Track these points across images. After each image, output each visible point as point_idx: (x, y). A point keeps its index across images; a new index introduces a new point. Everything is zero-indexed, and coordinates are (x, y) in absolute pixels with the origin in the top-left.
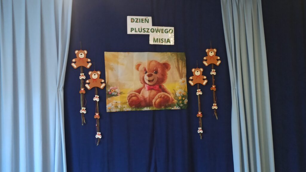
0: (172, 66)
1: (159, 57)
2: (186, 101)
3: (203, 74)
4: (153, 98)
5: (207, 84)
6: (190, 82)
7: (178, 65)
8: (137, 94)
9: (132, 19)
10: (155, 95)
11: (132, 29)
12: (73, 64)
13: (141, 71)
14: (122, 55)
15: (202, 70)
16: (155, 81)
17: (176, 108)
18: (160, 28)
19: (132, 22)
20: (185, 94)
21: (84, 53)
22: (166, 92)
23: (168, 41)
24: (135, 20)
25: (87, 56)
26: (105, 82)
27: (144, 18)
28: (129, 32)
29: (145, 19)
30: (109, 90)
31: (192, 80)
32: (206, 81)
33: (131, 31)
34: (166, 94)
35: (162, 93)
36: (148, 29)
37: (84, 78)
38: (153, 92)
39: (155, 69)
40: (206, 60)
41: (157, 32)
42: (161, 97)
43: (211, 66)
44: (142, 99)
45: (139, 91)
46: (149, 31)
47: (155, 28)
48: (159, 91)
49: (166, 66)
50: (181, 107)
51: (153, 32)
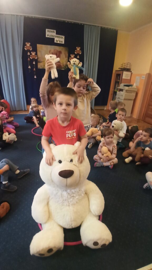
0: (62, 53)
1: (58, 48)
6: (69, 60)
7: (65, 52)
11: (48, 35)
12: (25, 48)
13: (51, 53)
14: (44, 46)
15: (74, 55)
17: (63, 69)
18: (59, 36)
19: (48, 32)
21: (29, 44)
23: (62, 42)
25: (31, 45)
26: (37, 57)
27: (53, 30)
30: (39, 60)
35: (58, 63)
36: (54, 36)
37: (29, 54)
39: (56, 53)
40: (76, 52)
43: (78, 54)
46: (55, 36)
49: (60, 52)
51: (56, 37)
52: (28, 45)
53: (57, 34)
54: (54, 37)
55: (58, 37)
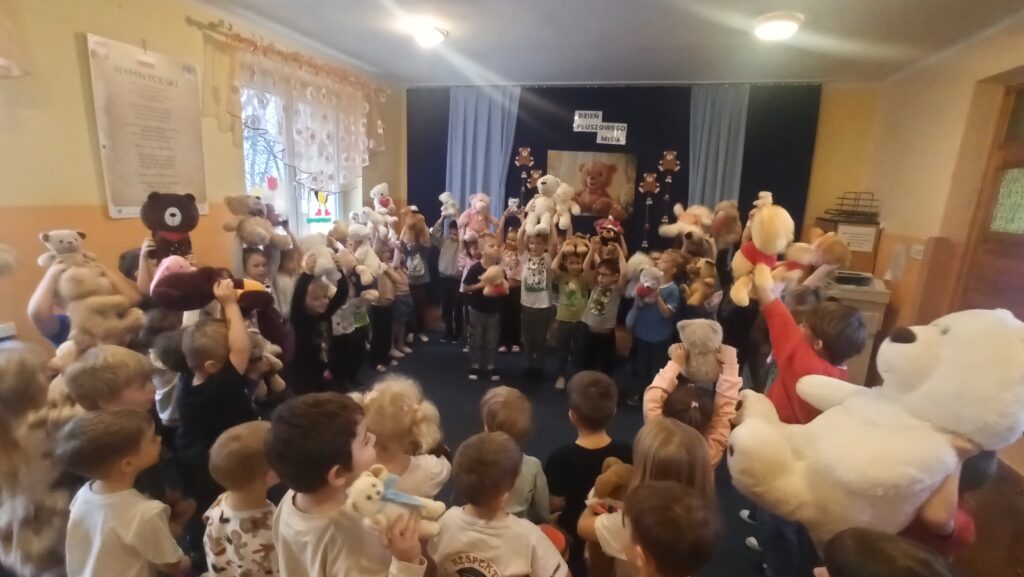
0: (619, 170)
2: (631, 210)
4: (594, 203)
6: (640, 189)
7: (627, 168)
9: (580, 114)
12: (516, 163)
13: (585, 172)
14: (565, 154)
15: (655, 175)
16: (599, 184)
18: (611, 124)
19: (579, 117)
20: (632, 201)
21: (527, 151)
22: (609, 197)
23: (618, 139)
24: (584, 115)
25: (531, 154)
28: (575, 129)
29: (595, 115)
31: (642, 187)
32: (658, 189)
33: (578, 128)
34: (609, 200)
37: (526, 177)
38: (594, 197)
39: (599, 171)
40: (662, 165)
41: (606, 129)
43: (668, 172)
46: (598, 128)
47: (605, 124)
49: (612, 169)
51: (603, 129)
52: (525, 152)
53: (604, 120)
54: (595, 129)
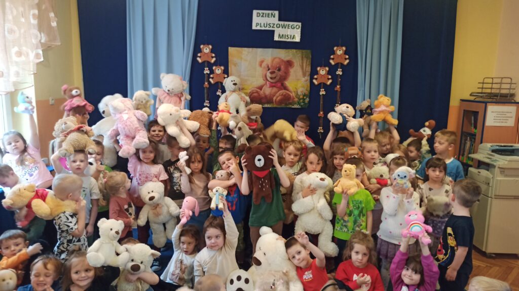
0: (295, 64)
1: (283, 54)
2: (307, 100)
3: (329, 73)
4: (274, 96)
5: (331, 83)
6: (314, 81)
7: (303, 63)
8: (258, 90)
9: (258, 13)
10: (276, 93)
11: (257, 24)
12: (198, 59)
13: (264, 68)
14: (246, 51)
15: (327, 69)
16: (278, 78)
17: (296, 106)
20: (307, 93)
21: (209, 48)
22: (288, 90)
24: (261, 15)
25: (212, 51)
28: (254, 27)
29: (272, 14)
31: (316, 79)
32: (330, 81)
33: (256, 26)
34: (288, 92)
35: (284, 91)
36: (274, 24)
38: (275, 89)
39: (278, 66)
40: (333, 59)
41: (282, 28)
42: (282, 95)
43: (337, 66)
44: (263, 96)
45: (261, 88)
47: (282, 23)
48: (280, 89)
49: (289, 64)
50: (301, 106)
53: (280, 19)
54: (273, 27)
55: (284, 27)
